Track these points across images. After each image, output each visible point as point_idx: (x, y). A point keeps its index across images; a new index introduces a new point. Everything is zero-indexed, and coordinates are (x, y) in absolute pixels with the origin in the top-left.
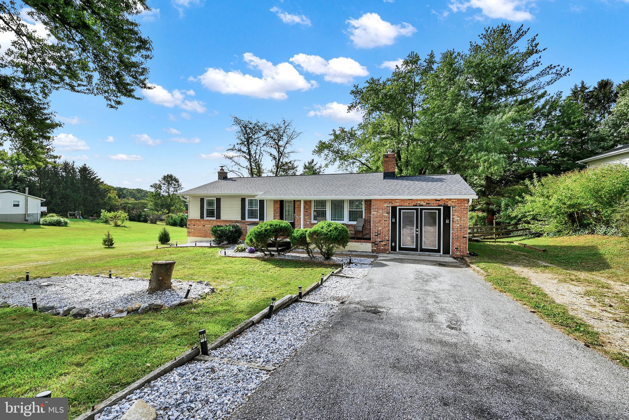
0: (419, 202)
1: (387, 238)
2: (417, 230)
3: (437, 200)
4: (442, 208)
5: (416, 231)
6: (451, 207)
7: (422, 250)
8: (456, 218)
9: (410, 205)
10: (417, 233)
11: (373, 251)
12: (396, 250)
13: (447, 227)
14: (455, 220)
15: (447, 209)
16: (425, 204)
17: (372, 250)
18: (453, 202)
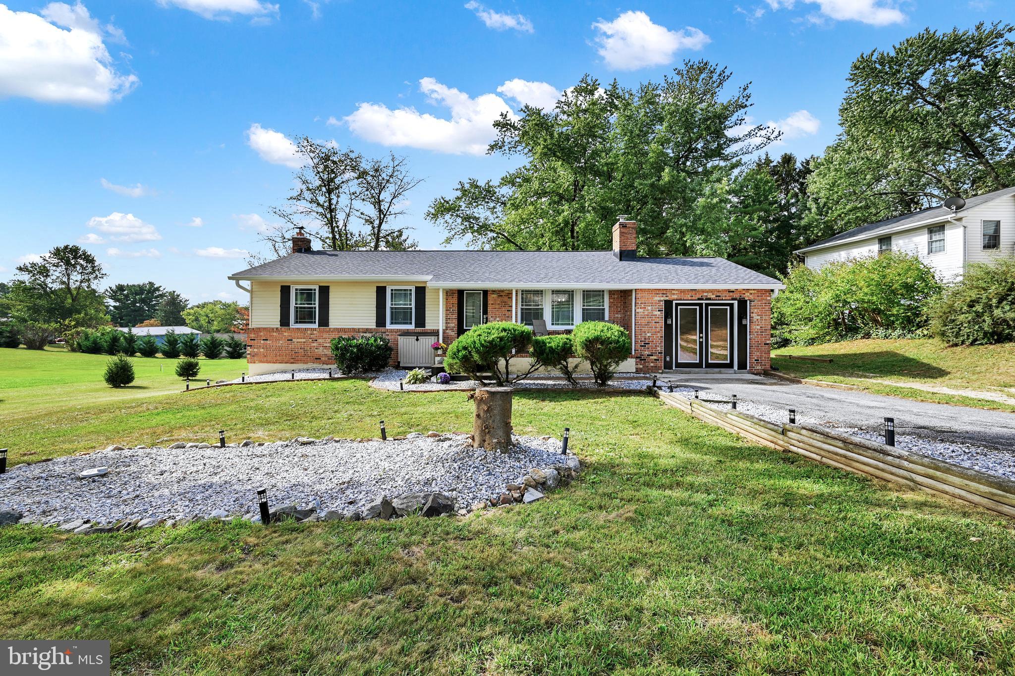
0: (705, 294)
1: (659, 349)
2: (701, 335)
3: (730, 291)
4: (736, 303)
5: (700, 338)
6: (748, 302)
7: (709, 366)
8: (756, 317)
9: (693, 298)
10: (701, 340)
11: (638, 371)
12: (671, 368)
13: (743, 329)
14: (755, 320)
15: (743, 303)
16: (713, 297)
17: (636, 368)
18: (751, 294)
